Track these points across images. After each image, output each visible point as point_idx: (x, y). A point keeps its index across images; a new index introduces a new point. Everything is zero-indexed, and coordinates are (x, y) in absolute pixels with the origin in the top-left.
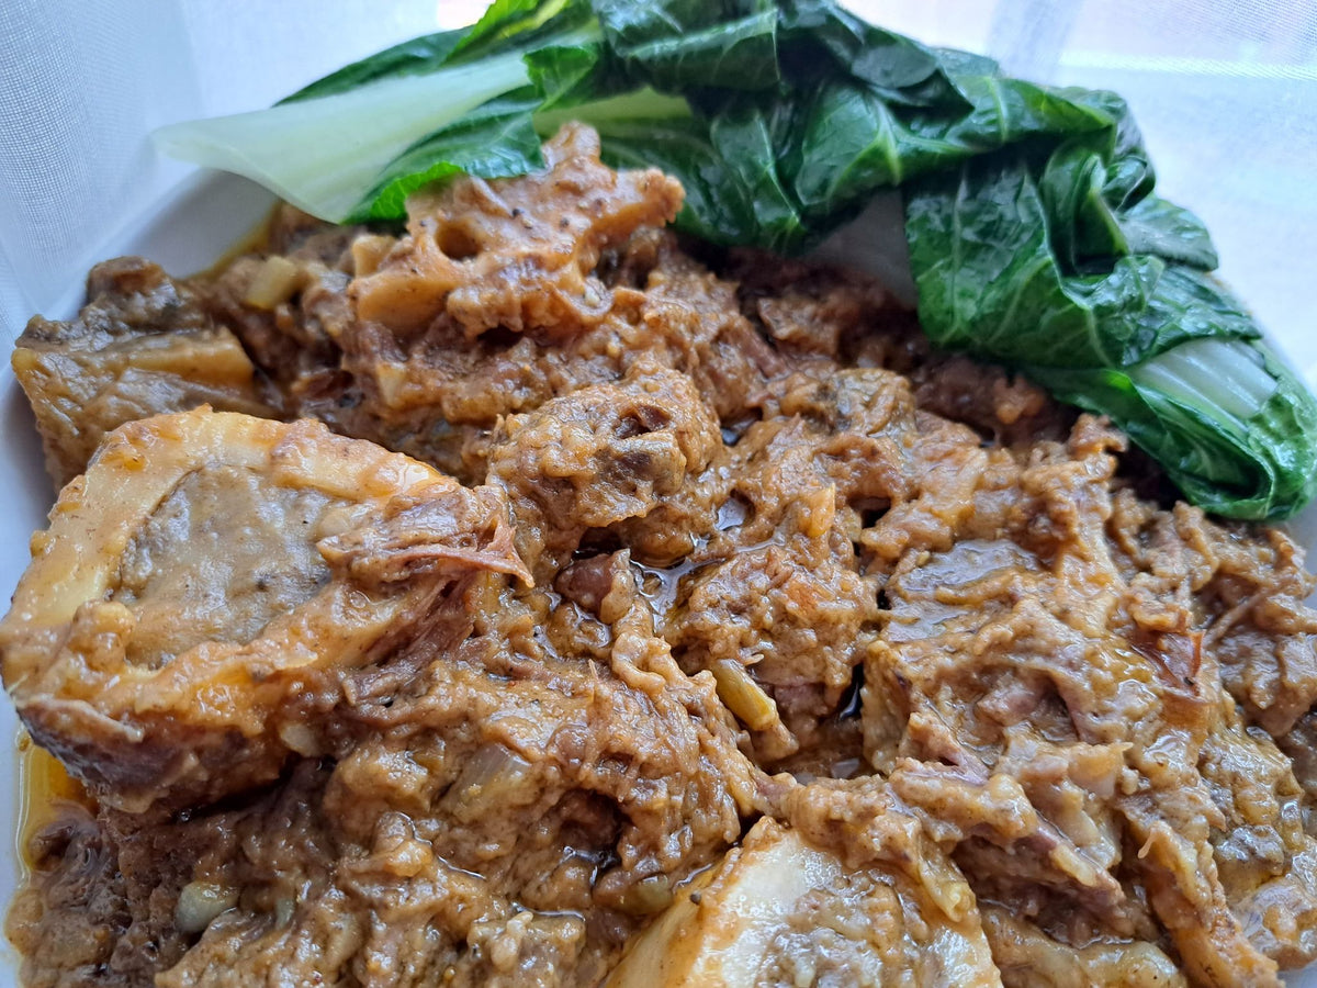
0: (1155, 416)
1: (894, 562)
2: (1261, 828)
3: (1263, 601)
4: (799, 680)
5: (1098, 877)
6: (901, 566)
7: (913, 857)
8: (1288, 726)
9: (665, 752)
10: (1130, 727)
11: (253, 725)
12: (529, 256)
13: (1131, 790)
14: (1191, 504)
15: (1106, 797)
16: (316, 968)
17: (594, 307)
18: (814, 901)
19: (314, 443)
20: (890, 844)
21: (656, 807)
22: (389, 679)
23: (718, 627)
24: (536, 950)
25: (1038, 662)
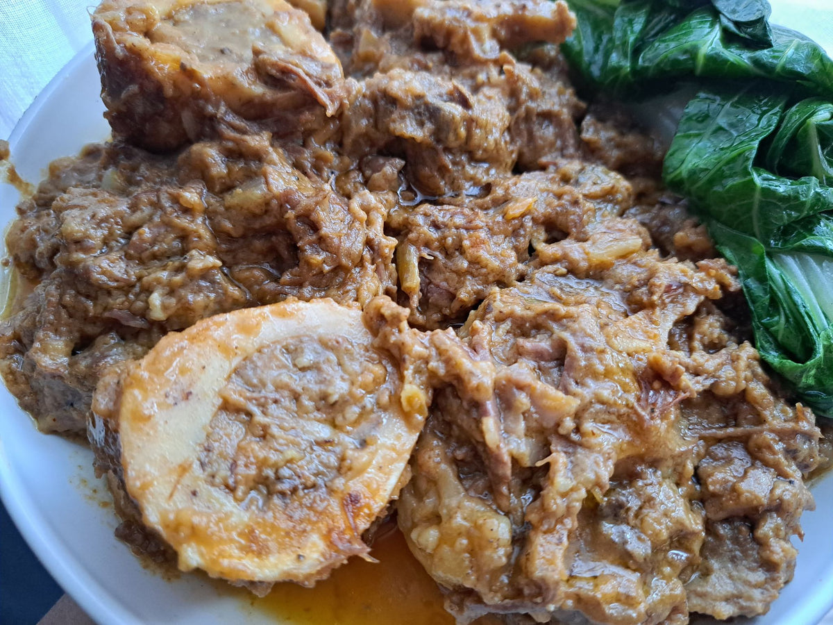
0: (767, 280)
1: (543, 264)
2: (643, 536)
3: (762, 432)
4: (444, 284)
5: (498, 447)
6: (545, 268)
7: (408, 362)
8: (722, 515)
9: (336, 241)
10: (591, 403)
11: (169, 91)
12: (466, 9)
13: (562, 431)
14: (754, 345)
15: (545, 424)
16: (122, 218)
17: (484, 52)
18: (340, 340)
19: (297, 22)
20: (401, 347)
21: (312, 261)
22: (243, 124)
23: (419, 225)
24: (213, 282)
25: (566, 335)
